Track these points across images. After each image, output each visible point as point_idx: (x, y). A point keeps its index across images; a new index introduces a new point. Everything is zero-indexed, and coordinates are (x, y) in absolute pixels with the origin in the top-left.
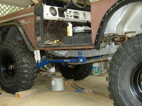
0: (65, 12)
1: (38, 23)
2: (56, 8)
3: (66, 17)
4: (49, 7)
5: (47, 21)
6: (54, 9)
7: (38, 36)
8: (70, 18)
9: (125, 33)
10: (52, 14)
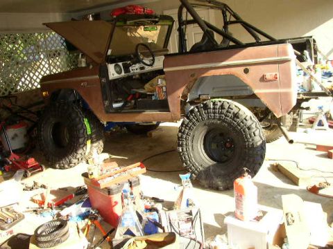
0: (130, 68)
1: (104, 86)
2: (120, 64)
3: (132, 72)
4: (114, 65)
5: (114, 80)
6: (119, 65)
7: (106, 99)
8: (136, 71)
9: (200, 96)
10: (118, 73)
